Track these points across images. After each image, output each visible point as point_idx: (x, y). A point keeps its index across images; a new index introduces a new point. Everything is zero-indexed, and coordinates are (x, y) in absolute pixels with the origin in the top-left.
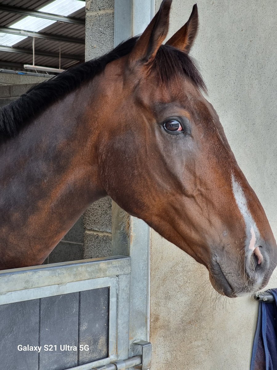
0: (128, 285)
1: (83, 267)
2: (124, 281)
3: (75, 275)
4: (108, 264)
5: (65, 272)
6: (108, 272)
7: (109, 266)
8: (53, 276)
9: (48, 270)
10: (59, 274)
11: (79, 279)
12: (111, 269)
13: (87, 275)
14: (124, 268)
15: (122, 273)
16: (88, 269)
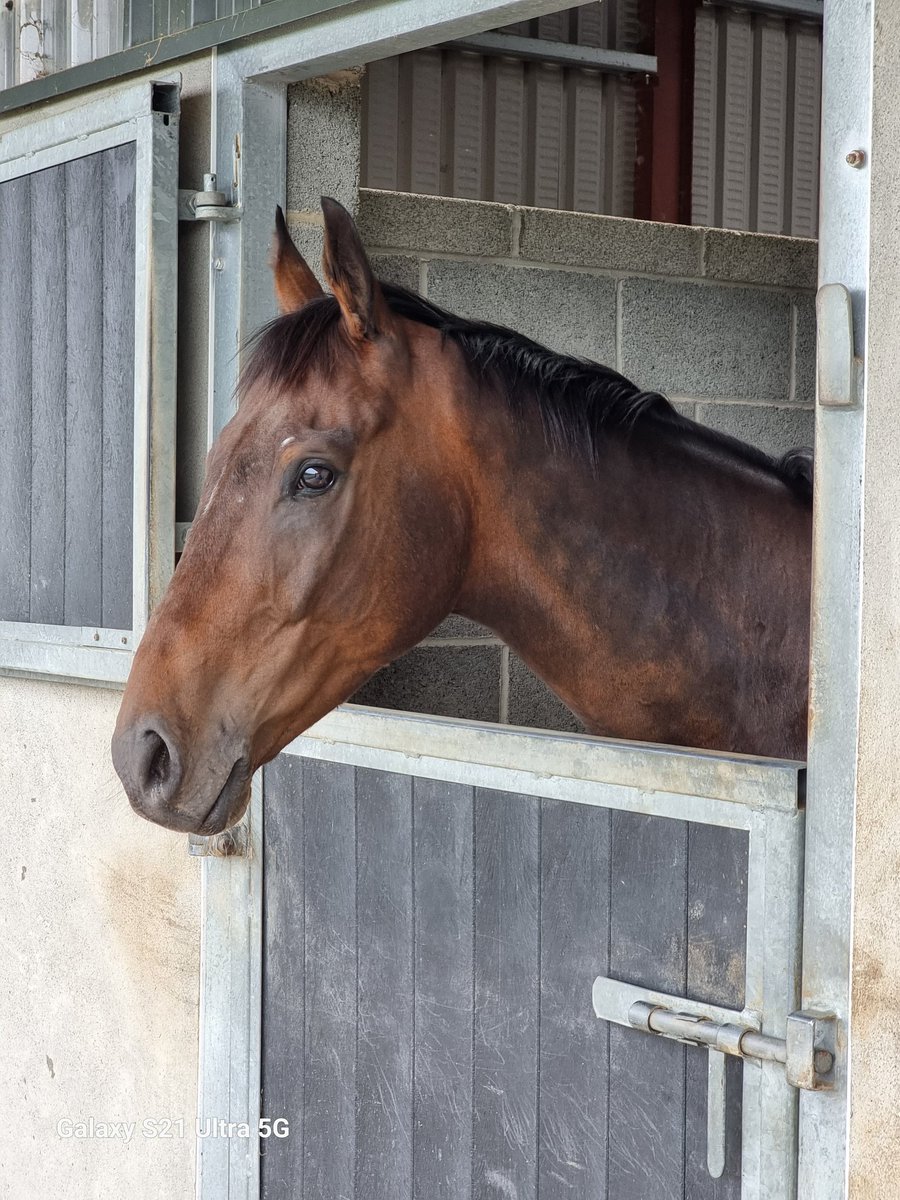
0: (787, 841)
1: (682, 763)
2: (778, 827)
3: (665, 775)
4: (739, 770)
5: (644, 762)
6: (736, 790)
7: (740, 776)
8: (622, 766)
9: (614, 750)
10: (633, 764)
11: (673, 789)
12: (744, 784)
13: (690, 783)
14: (777, 792)
15: (773, 805)
16: (692, 771)
